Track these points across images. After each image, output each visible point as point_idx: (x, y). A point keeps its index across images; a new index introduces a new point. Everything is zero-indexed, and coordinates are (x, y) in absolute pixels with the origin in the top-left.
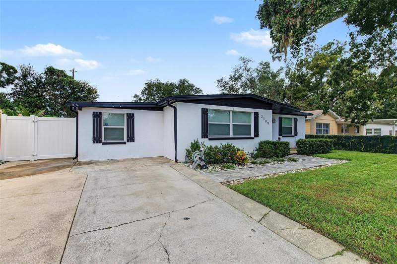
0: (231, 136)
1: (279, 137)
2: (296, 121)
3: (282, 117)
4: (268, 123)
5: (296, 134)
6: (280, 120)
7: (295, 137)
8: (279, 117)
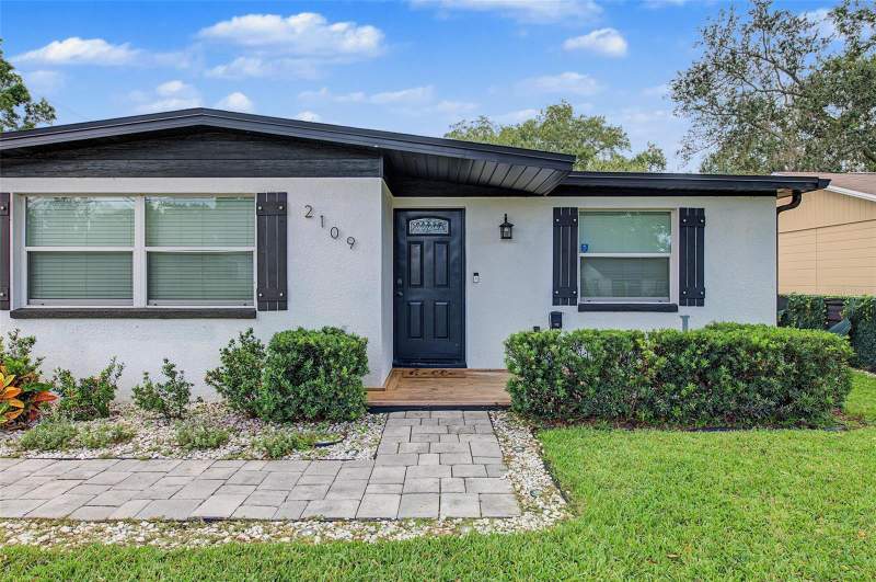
0: (139, 300)
1: (559, 309)
2: (693, 225)
3: (575, 210)
4: (352, 243)
5: (693, 293)
6: (565, 223)
7: (683, 310)
8: (556, 210)
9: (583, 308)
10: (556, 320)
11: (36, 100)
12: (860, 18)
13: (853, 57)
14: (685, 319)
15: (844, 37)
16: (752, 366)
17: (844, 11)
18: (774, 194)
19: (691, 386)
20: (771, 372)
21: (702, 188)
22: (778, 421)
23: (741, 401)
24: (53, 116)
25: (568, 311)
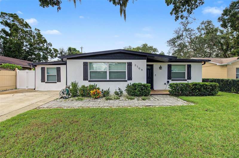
1: (169, 80)
2: (189, 67)
3: (171, 65)
4: (142, 70)
5: (189, 78)
6: (169, 67)
7: (188, 80)
8: (168, 65)
9: (172, 80)
11: (48, 42)
12: (202, 29)
13: (200, 36)
14: (188, 82)
15: (199, 33)
16: (206, 87)
17: (199, 28)
18: (202, 62)
19: (197, 90)
20: (209, 88)
22: (209, 95)
23: (205, 92)
24: (52, 46)
25: (170, 81)
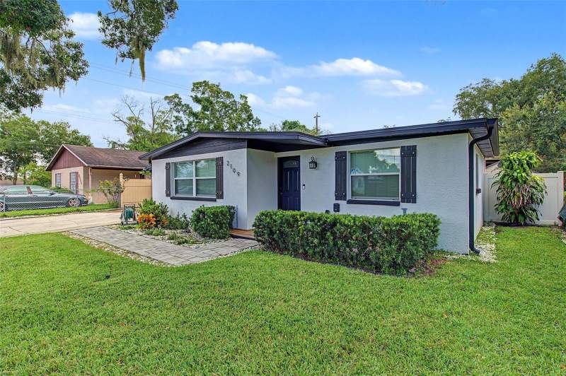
0: (194, 196)
10: (337, 208)
21: (429, 132)
